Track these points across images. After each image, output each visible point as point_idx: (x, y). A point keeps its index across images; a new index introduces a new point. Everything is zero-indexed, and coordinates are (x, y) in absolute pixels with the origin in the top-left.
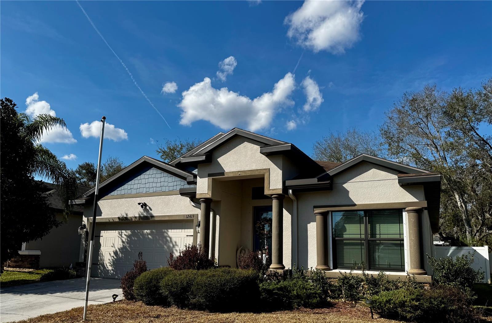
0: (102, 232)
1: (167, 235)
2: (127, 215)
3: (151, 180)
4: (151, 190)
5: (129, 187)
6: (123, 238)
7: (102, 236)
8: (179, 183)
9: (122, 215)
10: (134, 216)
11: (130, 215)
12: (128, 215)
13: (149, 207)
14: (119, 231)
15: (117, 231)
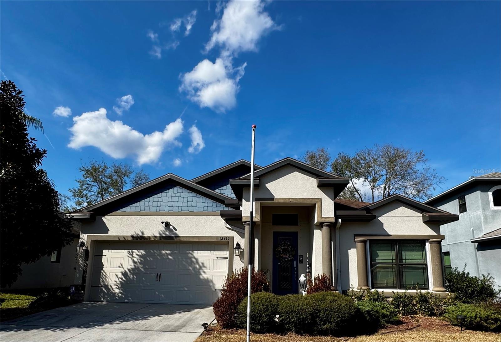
0: (104, 251)
1: (192, 257)
2: (142, 233)
3: (176, 199)
4: (176, 210)
5: (146, 204)
6: (134, 259)
7: (105, 256)
8: (211, 204)
9: (135, 233)
10: (153, 235)
11: (147, 234)
12: (144, 233)
13: (173, 227)
14: (129, 250)
15: (126, 251)
